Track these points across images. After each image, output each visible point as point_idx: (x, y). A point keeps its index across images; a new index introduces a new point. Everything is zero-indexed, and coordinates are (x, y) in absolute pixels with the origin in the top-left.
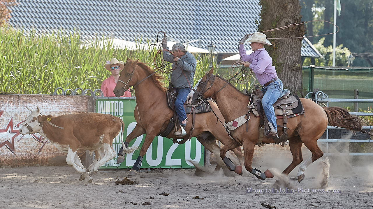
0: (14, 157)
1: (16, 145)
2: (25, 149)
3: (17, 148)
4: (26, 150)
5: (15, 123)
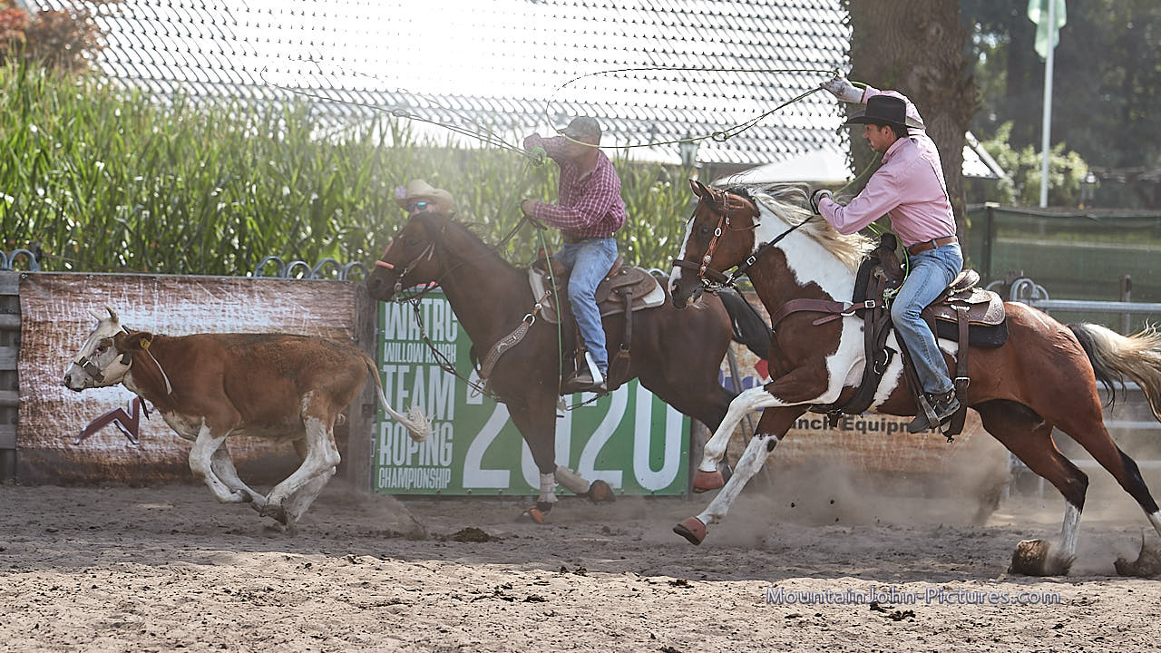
0: (139, 457)
1: (143, 422)
3: (149, 430)
4: (174, 437)
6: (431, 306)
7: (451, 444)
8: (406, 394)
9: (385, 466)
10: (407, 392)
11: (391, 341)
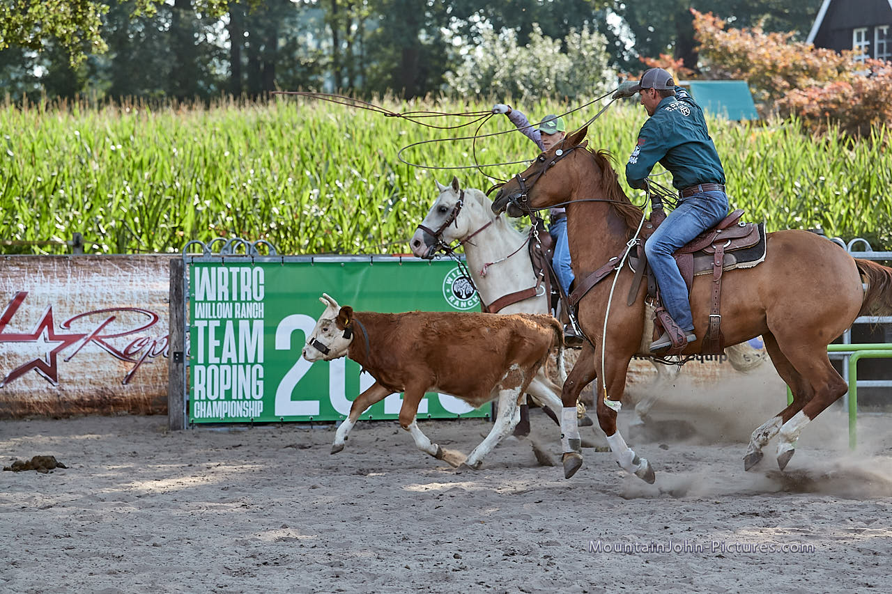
0: (59, 396)
1: (62, 369)
2: (88, 377)
3: (67, 375)
4: (90, 379)
5: (58, 319)
7: (262, 382)
8: (218, 343)
9: (200, 400)
11: (201, 302)
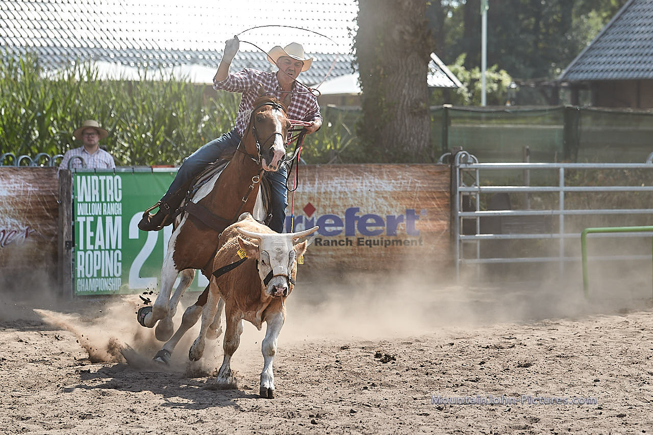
6: (105, 181)
7: (120, 263)
8: (92, 234)
9: (81, 278)
10: (93, 233)
11: (82, 203)
